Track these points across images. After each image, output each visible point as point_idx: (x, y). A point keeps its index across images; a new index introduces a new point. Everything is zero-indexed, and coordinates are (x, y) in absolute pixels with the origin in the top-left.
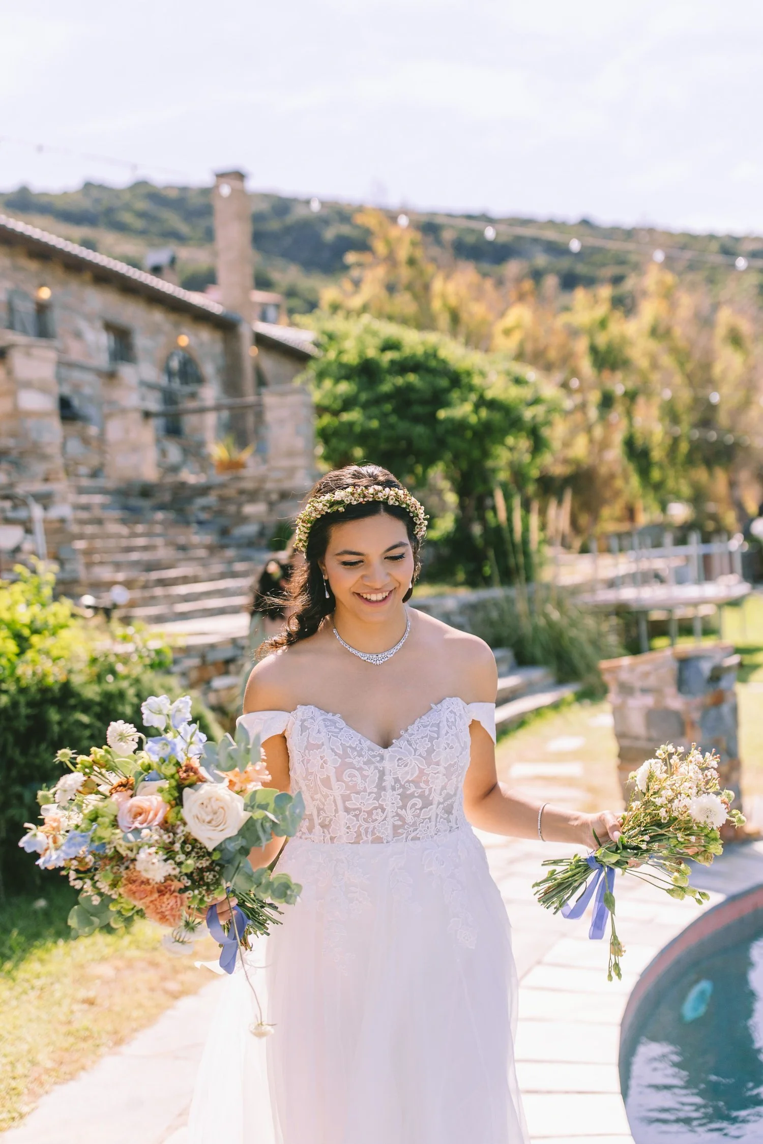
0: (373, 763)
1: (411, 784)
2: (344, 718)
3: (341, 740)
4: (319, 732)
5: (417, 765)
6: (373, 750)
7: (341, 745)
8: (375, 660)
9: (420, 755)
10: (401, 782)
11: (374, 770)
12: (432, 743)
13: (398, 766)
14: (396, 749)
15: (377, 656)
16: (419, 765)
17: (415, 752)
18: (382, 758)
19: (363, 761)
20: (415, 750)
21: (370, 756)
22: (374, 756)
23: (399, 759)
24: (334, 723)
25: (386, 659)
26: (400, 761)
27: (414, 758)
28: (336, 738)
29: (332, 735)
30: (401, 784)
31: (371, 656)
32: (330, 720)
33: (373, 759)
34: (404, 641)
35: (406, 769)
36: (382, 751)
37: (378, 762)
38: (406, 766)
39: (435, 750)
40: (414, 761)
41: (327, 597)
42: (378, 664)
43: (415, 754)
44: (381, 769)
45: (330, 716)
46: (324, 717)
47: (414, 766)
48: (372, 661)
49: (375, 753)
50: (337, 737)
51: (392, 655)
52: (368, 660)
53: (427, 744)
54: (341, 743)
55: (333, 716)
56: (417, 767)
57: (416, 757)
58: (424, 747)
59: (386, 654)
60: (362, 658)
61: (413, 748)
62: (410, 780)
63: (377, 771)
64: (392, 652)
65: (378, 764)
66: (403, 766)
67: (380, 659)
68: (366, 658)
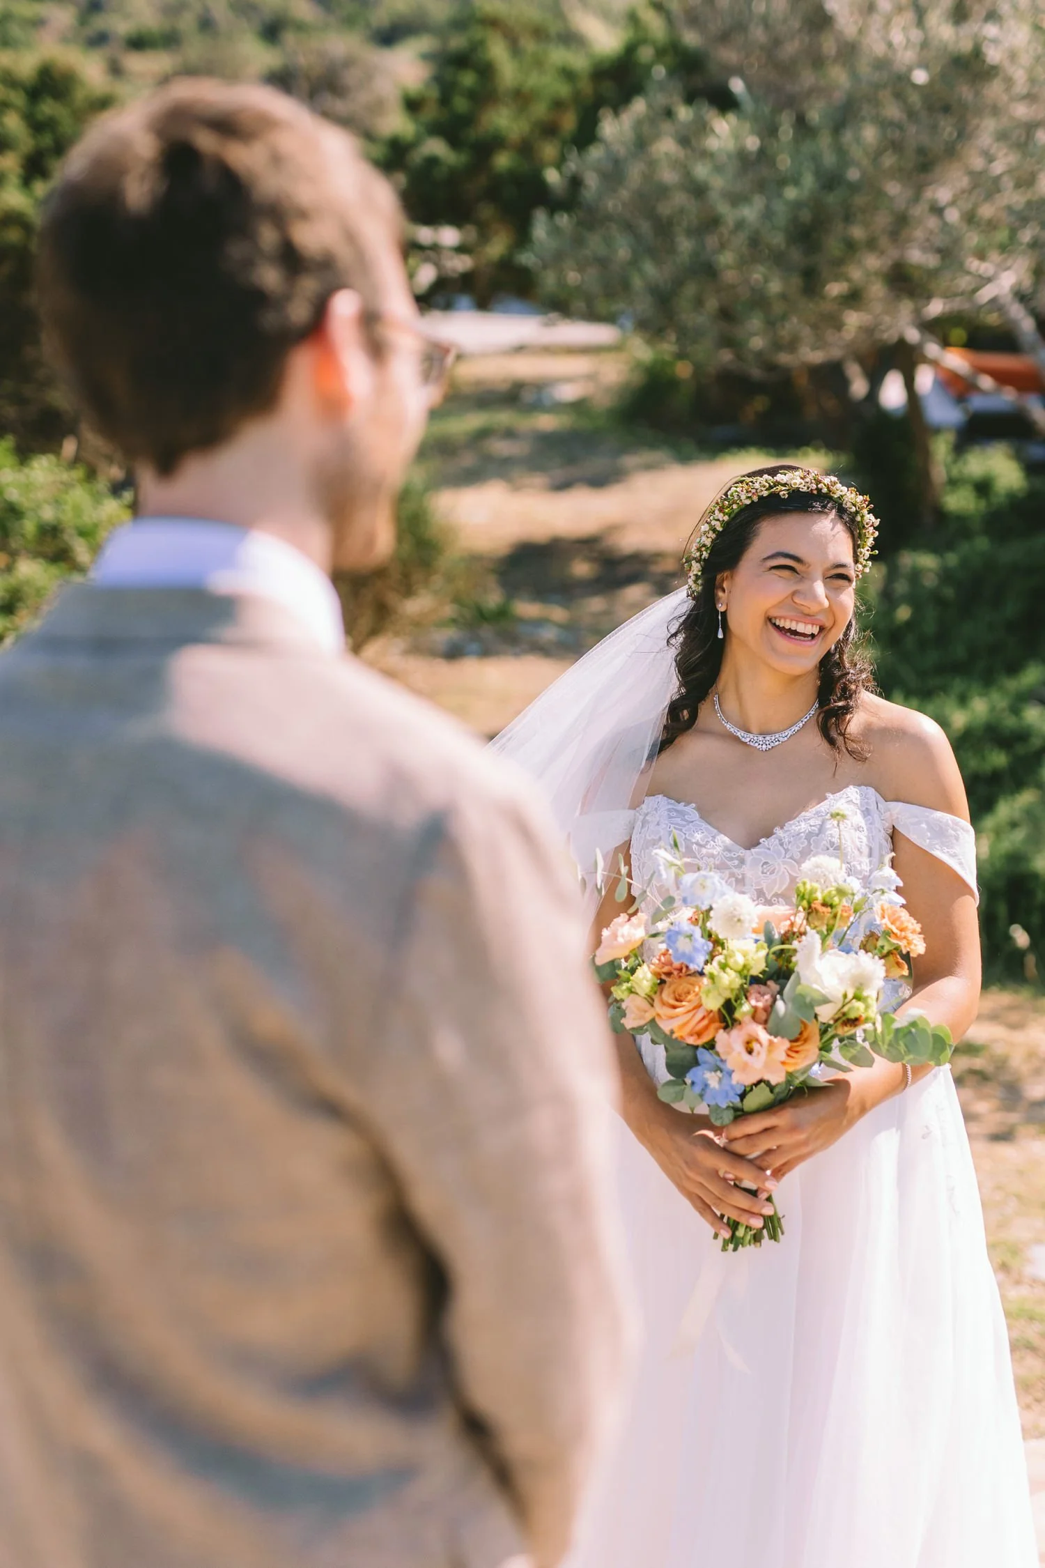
0: (728, 868)
1: (780, 899)
2: (698, 809)
3: (685, 834)
4: (658, 824)
5: (788, 872)
6: (730, 851)
7: (684, 840)
8: (761, 743)
9: (791, 858)
10: (767, 895)
11: (729, 878)
12: (809, 842)
13: (763, 873)
14: (763, 850)
15: (764, 737)
16: (790, 872)
17: (786, 853)
18: (742, 861)
19: (714, 864)
20: (787, 851)
21: (725, 857)
22: (731, 859)
23: (766, 863)
24: (682, 814)
25: (777, 743)
26: (765, 866)
27: (783, 861)
28: (679, 832)
29: (674, 828)
30: (766, 899)
31: (755, 738)
32: (677, 811)
33: (729, 863)
34: (806, 720)
35: (773, 877)
36: (742, 853)
37: (736, 867)
38: (772, 873)
39: (812, 851)
40: (782, 866)
41: (720, 636)
42: (764, 750)
43: (785, 857)
44: (740, 877)
45: (681, 806)
46: (670, 807)
47: (784, 873)
48: (757, 744)
49: (732, 855)
50: (681, 830)
51: (786, 739)
52: (751, 744)
53: (802, 843)
54: (686, 838)
55: (685, 806)
56: (787, 874)
57: (786, 860)
58: (798, 847)
59: (777, 736)
60: (743, 740)
61: (784, 848)
62: (779, 892)
63: (733, 879)
64: (787, 734)
65: (735, 871)
66: (768, 873)
67: (767, 743)
68: (748, 739)
